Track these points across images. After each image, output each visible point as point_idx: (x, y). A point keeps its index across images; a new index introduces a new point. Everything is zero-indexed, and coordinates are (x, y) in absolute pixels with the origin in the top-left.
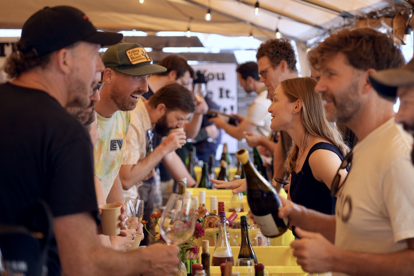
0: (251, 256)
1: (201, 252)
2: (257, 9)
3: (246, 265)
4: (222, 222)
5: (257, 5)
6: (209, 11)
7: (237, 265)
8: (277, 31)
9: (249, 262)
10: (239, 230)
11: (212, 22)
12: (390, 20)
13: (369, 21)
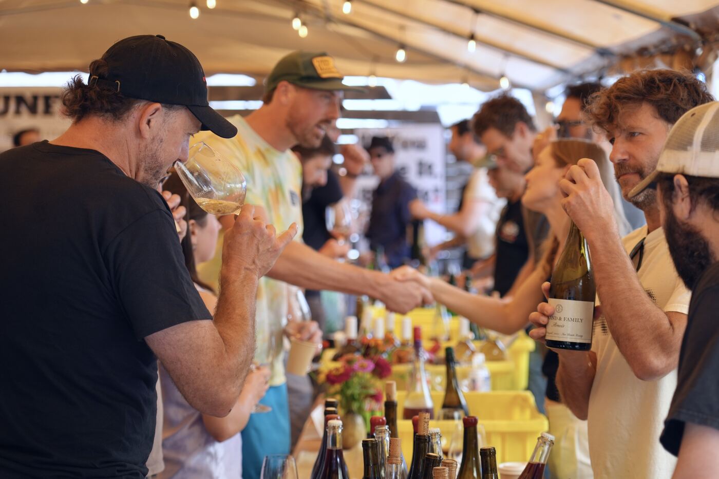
0: (458, 406)
1: (384, 399)
2: (472, 43)
3: (452, 418)
4: (417, 355)
5: (472, 37)
6: (403, 46)
7: (438, 419)
8: (502, 76)
9: (456, 414)
10: (443, 369)
11: (408, 63)
12: (668, 58)
13: (638, 60)
